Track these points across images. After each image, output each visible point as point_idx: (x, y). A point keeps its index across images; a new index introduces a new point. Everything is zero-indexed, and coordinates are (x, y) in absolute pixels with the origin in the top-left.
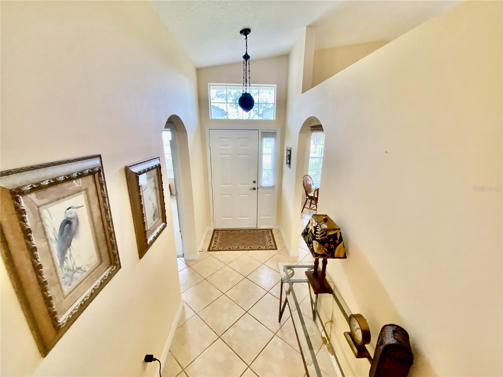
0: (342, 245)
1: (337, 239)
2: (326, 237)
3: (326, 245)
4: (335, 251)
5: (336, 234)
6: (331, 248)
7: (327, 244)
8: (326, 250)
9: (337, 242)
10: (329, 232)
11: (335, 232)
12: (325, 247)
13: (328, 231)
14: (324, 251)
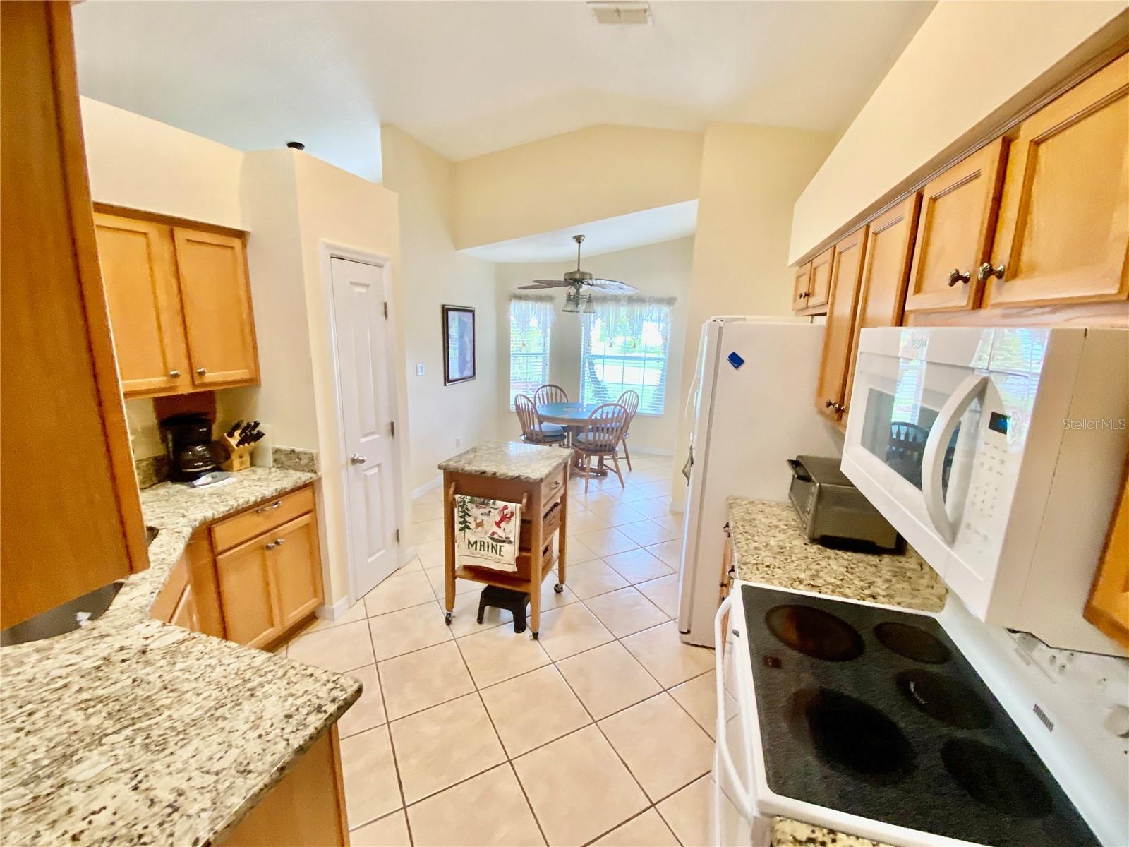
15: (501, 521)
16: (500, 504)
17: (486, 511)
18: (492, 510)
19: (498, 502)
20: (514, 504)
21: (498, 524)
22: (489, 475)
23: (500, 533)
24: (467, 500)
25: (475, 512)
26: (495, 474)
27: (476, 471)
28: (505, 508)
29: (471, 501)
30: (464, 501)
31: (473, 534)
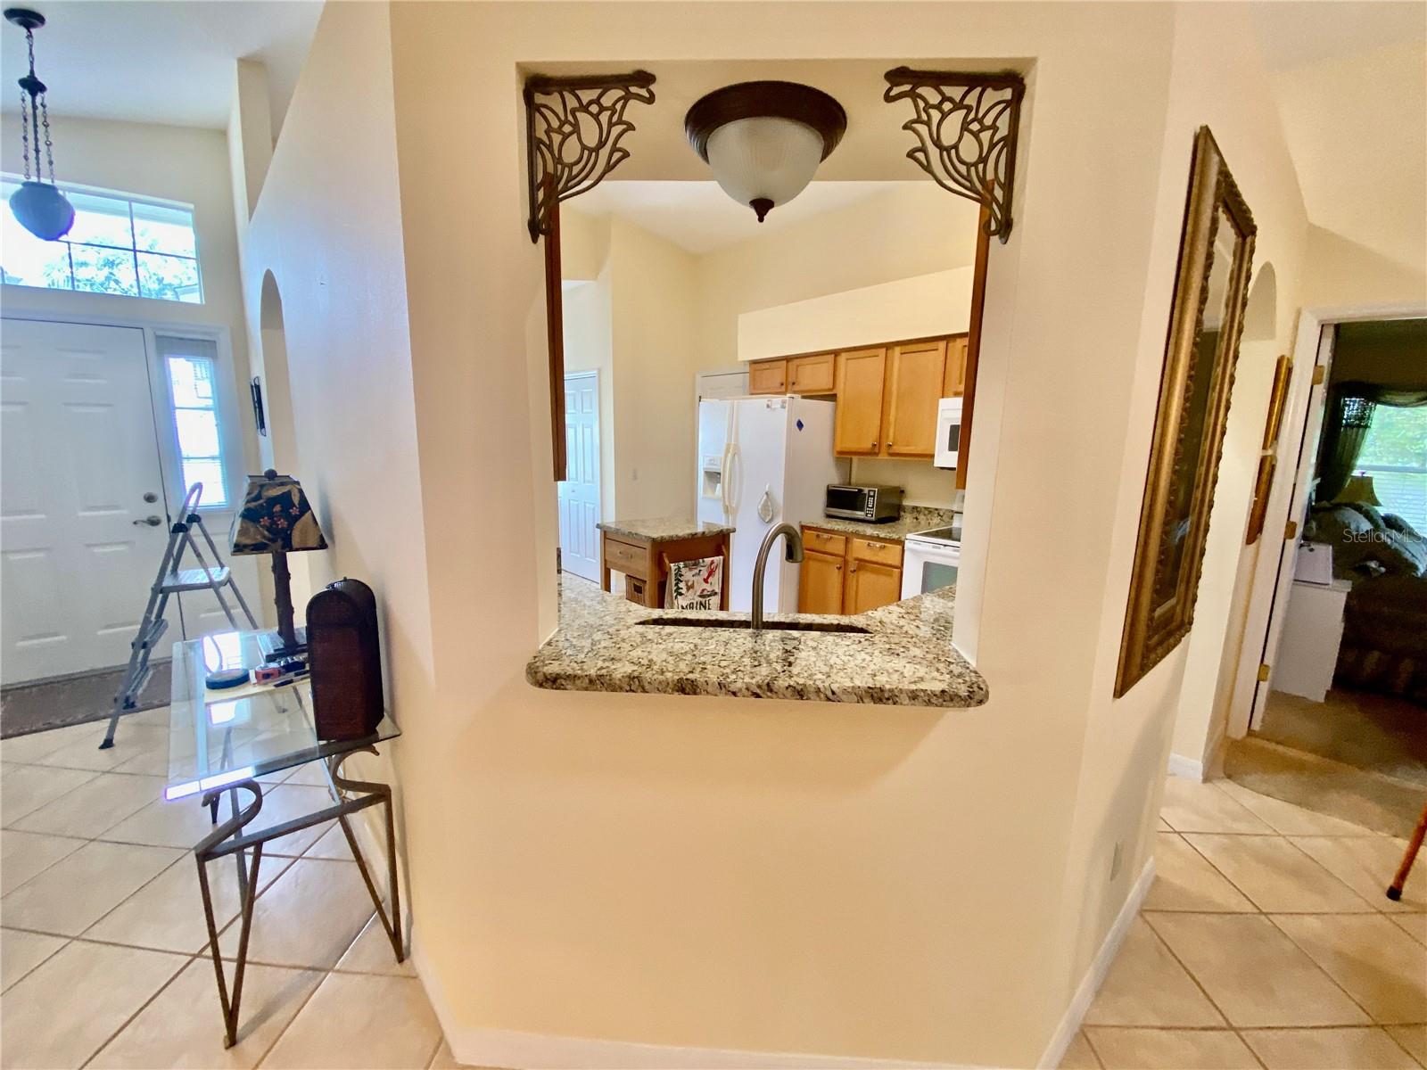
0: (311, 517)
1: (294, 505)
2: (261, 501)
3: (265, 521)
4: (291, 533)
5: (288, 494)
6: (280, 527)
7: (266, 518)
8: (266, 533)
9: (294, 511)
10: (268, 490)
11: (285, 489)
12: (261, 526)
13: (265, 488)
14: (259, 537)
15: (708, 577)
16: (708, 560)
17: (697, 571)
18: (702, 569)
19: (705, 559)
20: (717, 558)
21: (706, 581)
22: (699, 536)
23: (708, 587)
24: (681, 566)
25: (688, 575)
26: (704, 533)
27: (688, 535)
28: (712, 562)
29: (685, 566)
30: (679, 568)
31: (684, 599)
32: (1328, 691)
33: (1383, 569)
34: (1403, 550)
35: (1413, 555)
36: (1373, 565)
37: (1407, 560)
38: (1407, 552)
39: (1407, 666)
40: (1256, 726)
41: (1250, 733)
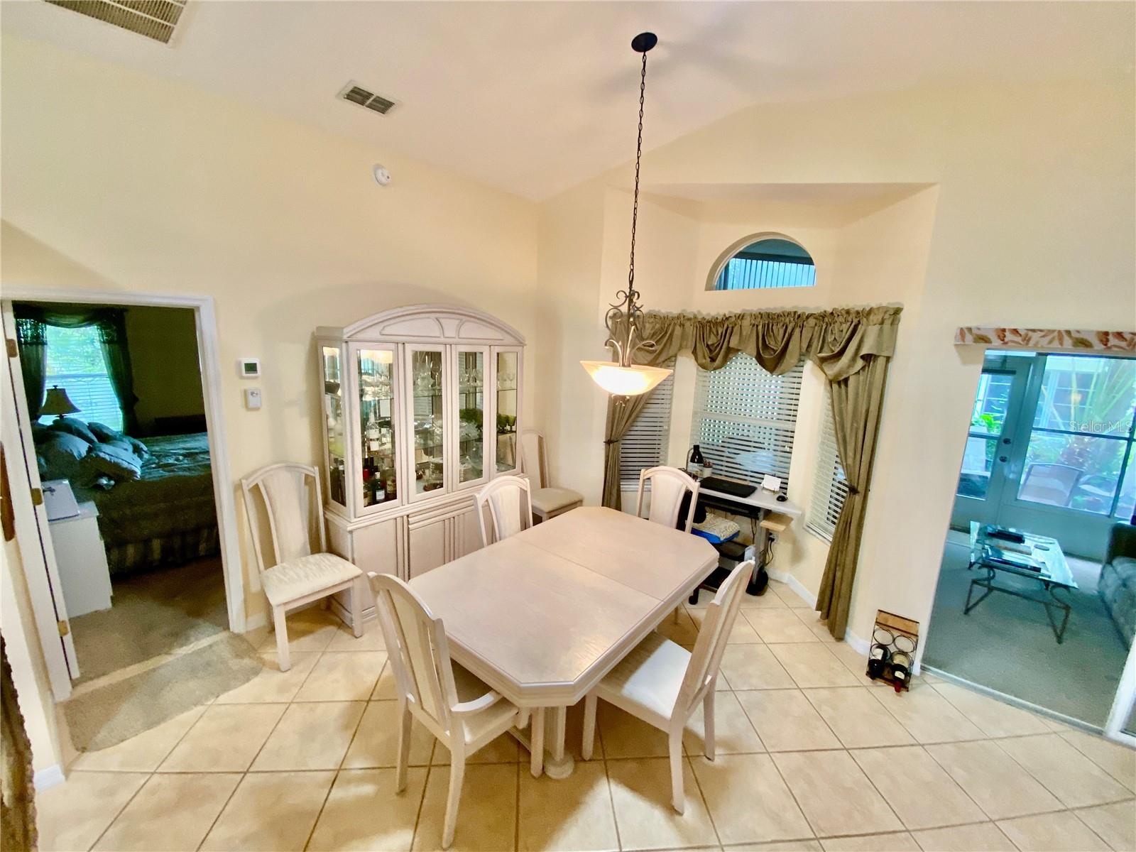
32: (112, 598)
33: (112, 482)
34: (120, 461)
35: (129, 463)
36: (104, 481)
37: (126, 468)
38: (124, 462)
39: (156, 544)
40: (76, 674)
41: (75, 684)
